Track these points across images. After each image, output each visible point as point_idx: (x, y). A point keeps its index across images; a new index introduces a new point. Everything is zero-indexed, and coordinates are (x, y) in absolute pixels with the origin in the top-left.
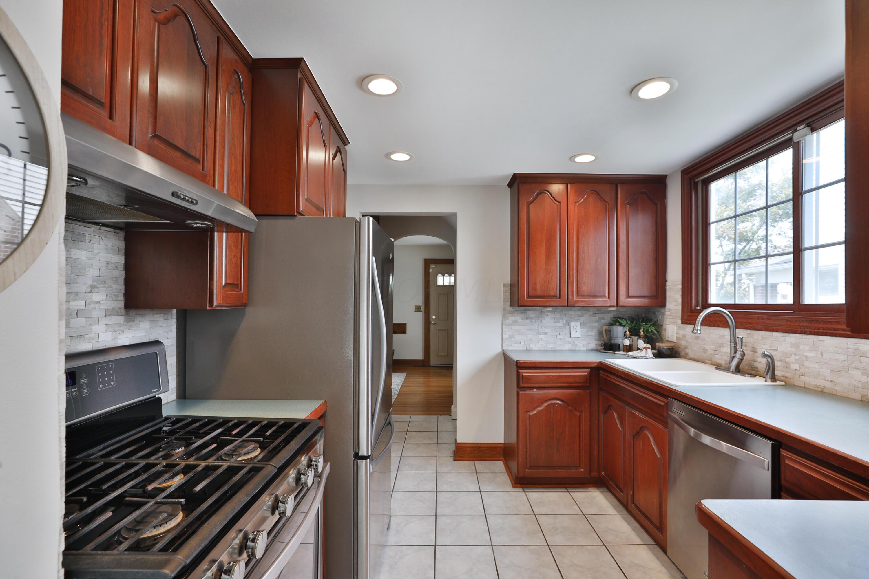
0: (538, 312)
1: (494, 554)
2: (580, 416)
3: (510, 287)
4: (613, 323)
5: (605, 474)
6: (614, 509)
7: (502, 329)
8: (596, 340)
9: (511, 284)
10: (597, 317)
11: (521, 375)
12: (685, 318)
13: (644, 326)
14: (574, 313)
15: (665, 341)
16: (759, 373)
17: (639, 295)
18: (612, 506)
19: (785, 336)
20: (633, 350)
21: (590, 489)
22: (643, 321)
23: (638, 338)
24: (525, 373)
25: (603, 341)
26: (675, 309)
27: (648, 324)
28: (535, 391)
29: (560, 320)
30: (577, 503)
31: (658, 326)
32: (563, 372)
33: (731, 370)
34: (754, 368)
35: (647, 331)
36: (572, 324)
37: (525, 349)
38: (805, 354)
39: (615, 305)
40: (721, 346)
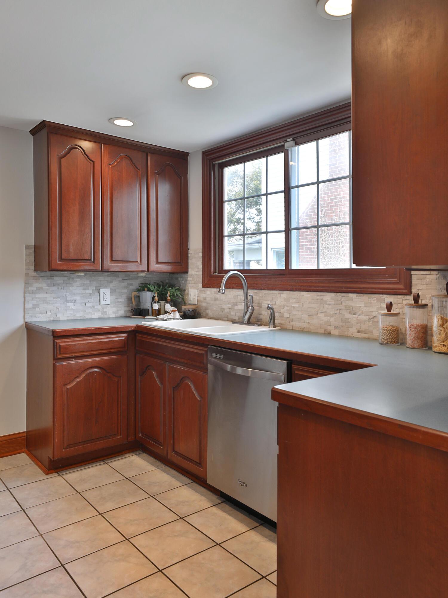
0: (66, 278)
1: (46, 542)
2: (118, 381)
3: (33, 250)
4: (141, 289)
5: (142, 435)
6: (152, 466)
7: (25, 298)
8: (125, 307)
9: (34, 246)
10: (126, 283)
11: (58, 346)
12: (205, 283)
13: (171, 290)
14: (104, 279)
15: (188, 304)
16: (263, 323)
17: (166, 261)
18: (151, 463)
19: (280, 293)
20: (162, 314)
21: (127, 455)
22: (169, 287)
23: (165, 302)
24: (62, 342)
25: (132, 307)
26: (197, 275)
27: (173, 288)
28: (73, 361)
29: (90, 287)
30: (117, 470)
31: (181, 290)
32: (101, 339)
33: (245, 323)
34: (260, 319)
35: (173, 295)
36: (102, 291)
37: (52, 319)
38: (293, 305)
39: (146, 270)
40: (236, 304)
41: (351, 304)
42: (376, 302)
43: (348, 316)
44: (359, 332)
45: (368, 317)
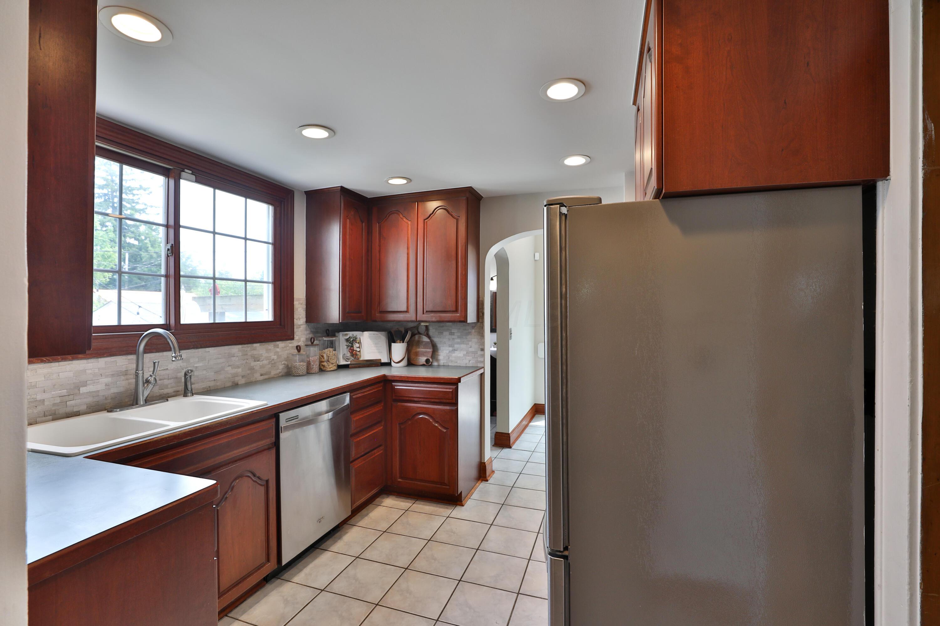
41: (255, 352)
42: (273, 348)
43: (253, 364)
44: (261, 375)
45: (268, 361)
